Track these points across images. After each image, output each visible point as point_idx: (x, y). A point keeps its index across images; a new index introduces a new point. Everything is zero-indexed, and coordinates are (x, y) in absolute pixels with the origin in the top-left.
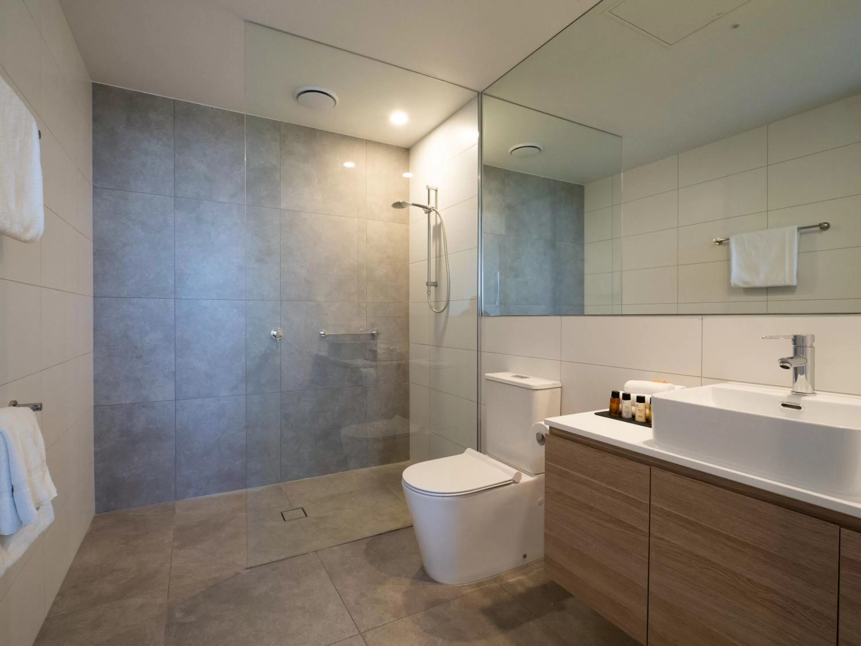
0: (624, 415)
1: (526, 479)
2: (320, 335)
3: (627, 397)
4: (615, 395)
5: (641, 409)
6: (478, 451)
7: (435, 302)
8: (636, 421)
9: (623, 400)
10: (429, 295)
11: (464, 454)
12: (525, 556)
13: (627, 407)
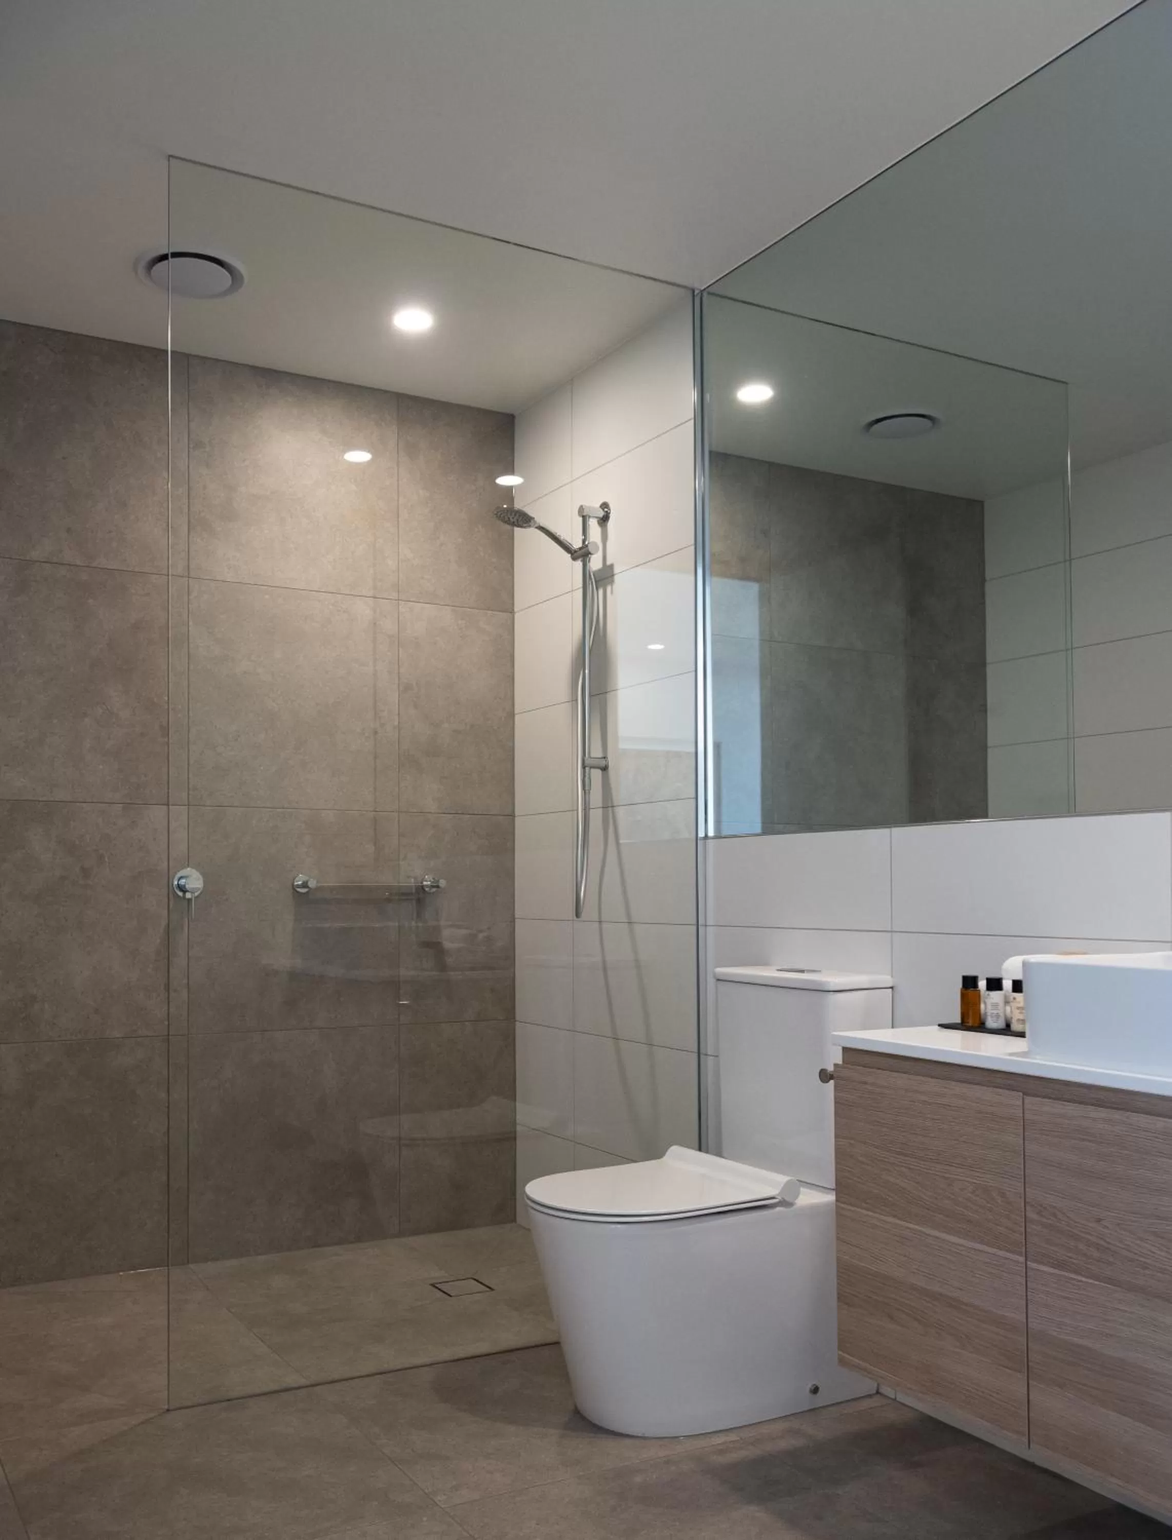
0: (991, 1023)
1: (809, 1198)
2: (294, 889)
3: (995, 984)
4: (970, 982)
5: (1021, 1005)
6: (700, 1149)
7: (603, 808)
8: (1014, 1032)
9: (988, 992)
10: (587, 791)
11: (665, 1158)
12: (815, 1390)
13: (995, 1006)
